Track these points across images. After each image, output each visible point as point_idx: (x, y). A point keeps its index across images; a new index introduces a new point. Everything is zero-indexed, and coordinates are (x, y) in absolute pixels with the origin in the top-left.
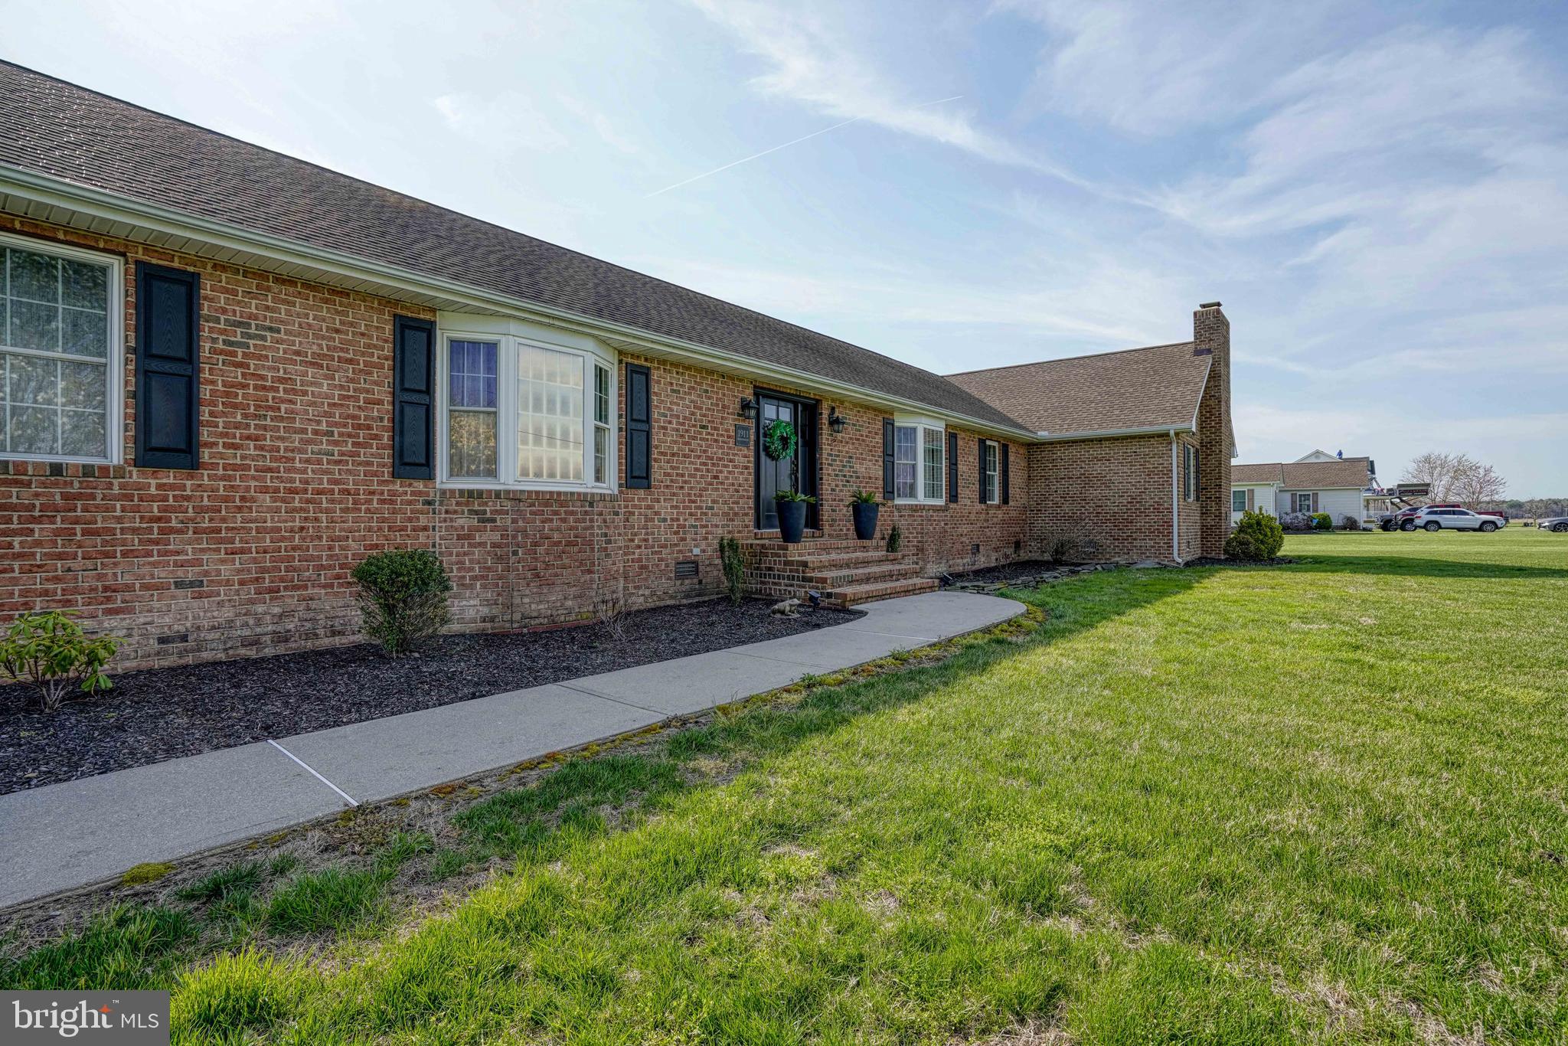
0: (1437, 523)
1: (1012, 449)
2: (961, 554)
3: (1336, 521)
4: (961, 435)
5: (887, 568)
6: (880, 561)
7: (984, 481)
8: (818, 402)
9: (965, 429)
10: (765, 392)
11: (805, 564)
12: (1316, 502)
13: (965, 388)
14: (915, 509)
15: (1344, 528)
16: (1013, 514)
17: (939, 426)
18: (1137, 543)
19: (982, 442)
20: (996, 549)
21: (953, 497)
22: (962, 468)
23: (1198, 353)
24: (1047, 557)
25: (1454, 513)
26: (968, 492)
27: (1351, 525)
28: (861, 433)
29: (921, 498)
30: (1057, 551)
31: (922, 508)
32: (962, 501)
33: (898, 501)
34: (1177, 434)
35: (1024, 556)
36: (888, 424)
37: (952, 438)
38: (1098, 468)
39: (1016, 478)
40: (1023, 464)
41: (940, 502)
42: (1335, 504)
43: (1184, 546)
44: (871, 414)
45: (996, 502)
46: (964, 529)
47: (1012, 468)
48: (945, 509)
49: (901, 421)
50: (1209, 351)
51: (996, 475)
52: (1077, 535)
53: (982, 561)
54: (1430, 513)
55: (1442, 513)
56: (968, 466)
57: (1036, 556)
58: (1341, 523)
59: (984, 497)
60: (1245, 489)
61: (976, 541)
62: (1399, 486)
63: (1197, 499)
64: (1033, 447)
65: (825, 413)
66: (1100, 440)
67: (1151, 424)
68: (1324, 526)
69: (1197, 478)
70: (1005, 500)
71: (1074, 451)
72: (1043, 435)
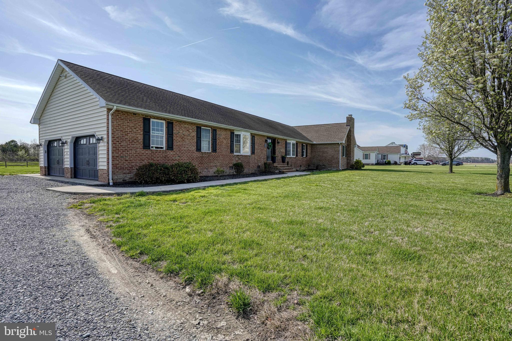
0: (416, 163)
1: (308, 145)
2: (298, 167)
3: (392, 162)
4: (298, 143)
5: (288, 168)
6: (287, 167)
7: (303, 152)
8: (275, 139)
9: (299, 142)
10: (269, 138)
11: (277, 166)
12: (387, 157)
13: (298, 130)
14: (290, 158)
15: (393, 164)
16: (308, 159)
17: (295, 142)
18: (333, 165)
19: (302, 144)
20: (305, 166)
21: (297, 156)
22: (298, 150)
23: (347, 126)
24: (315, 168)
25: (420, 160)
26: (300, 154)
27: (396, 163)
28: (282, 144)
29: (291, 156)
30: (317, 167)
31: (292, 158)
32: (298, 156)
33: (287, 156)
34: (341, 143)
35: (310, 168)
36: (286, 142)
37: (297, 144)
38: (326, 150)
39: (309, 151)
40: (310, 148)
41: (295, 157)
42: (392, 158)
43: (342, 166)
44: (283, 140)
45: (305, 156)
46: (299, 162)
47: (308, 149)
48: (295, 158)
49: (288, 141)
50: (349, 125)
51: (305, 151)
52: (321, 164)
53: (302, 169)
54: (415, 160)
55: (418, 160)
56: (300, 149)
57: (312, 168)
58: (393, 163)
59: (303, 155)
60: (368, 153)
61: (301, 164)
62: (413, 153)
63: (346, 156)
64: (313, 145)
65: (277, 141)
66: (326, 144)
67: (336, 141)
68: (389, 163)
69: (346, 152)
70: (307, 156)
71: (321, 146)
72: (315, 142)
